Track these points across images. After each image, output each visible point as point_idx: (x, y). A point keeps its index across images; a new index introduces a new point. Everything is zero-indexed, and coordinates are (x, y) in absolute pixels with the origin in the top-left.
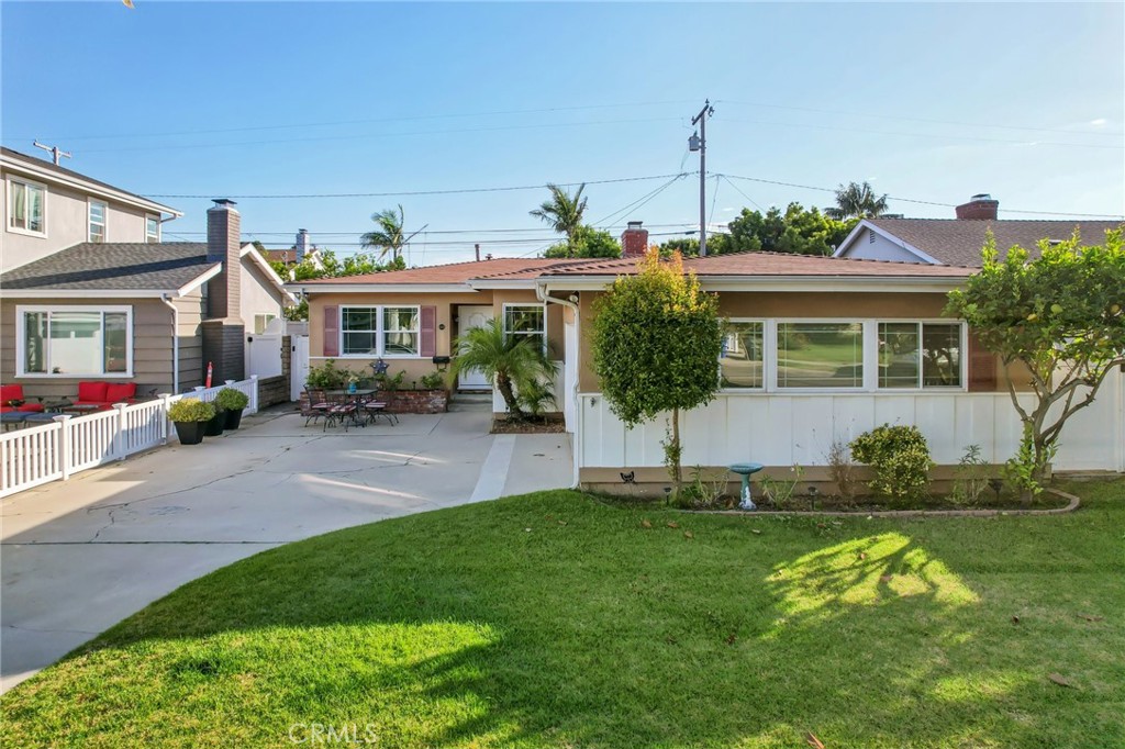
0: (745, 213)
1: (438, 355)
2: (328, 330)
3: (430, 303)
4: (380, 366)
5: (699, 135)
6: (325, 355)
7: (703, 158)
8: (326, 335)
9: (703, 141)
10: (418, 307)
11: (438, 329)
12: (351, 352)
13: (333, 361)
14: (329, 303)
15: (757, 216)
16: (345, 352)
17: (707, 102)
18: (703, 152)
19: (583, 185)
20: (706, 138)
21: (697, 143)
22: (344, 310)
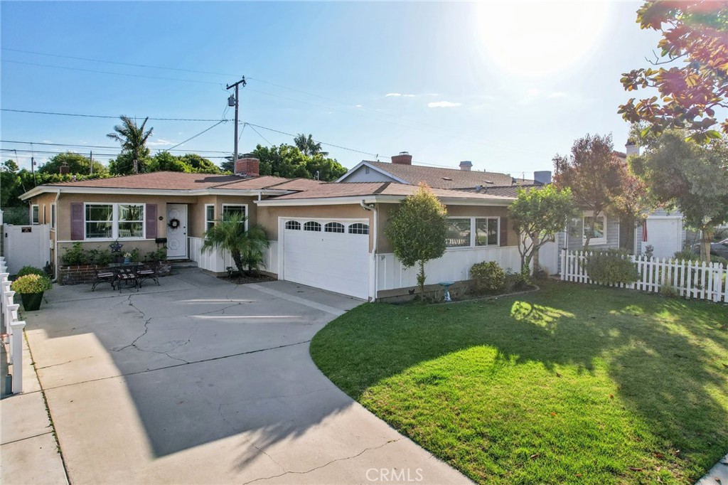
0: (259, 147)
1: (158, 237)
2: (75, 221)
3: (152, 202)
4: (116, 246)
5: (235, 97)
6: (72, 239)
7: (236, 112)
8: (73, 224)
9: (237, 100)
10: (144, 205)
11: (158, 220)
12: (92, 236)
13: (79, 243)
14: (75, 201)
15: (266, 150)
16: (88, 236)
17: (243, 78)
18: (237, 107)
19: (147, 119)
20: (239, 99)
21: (233, 102)
22: (87, 206)
